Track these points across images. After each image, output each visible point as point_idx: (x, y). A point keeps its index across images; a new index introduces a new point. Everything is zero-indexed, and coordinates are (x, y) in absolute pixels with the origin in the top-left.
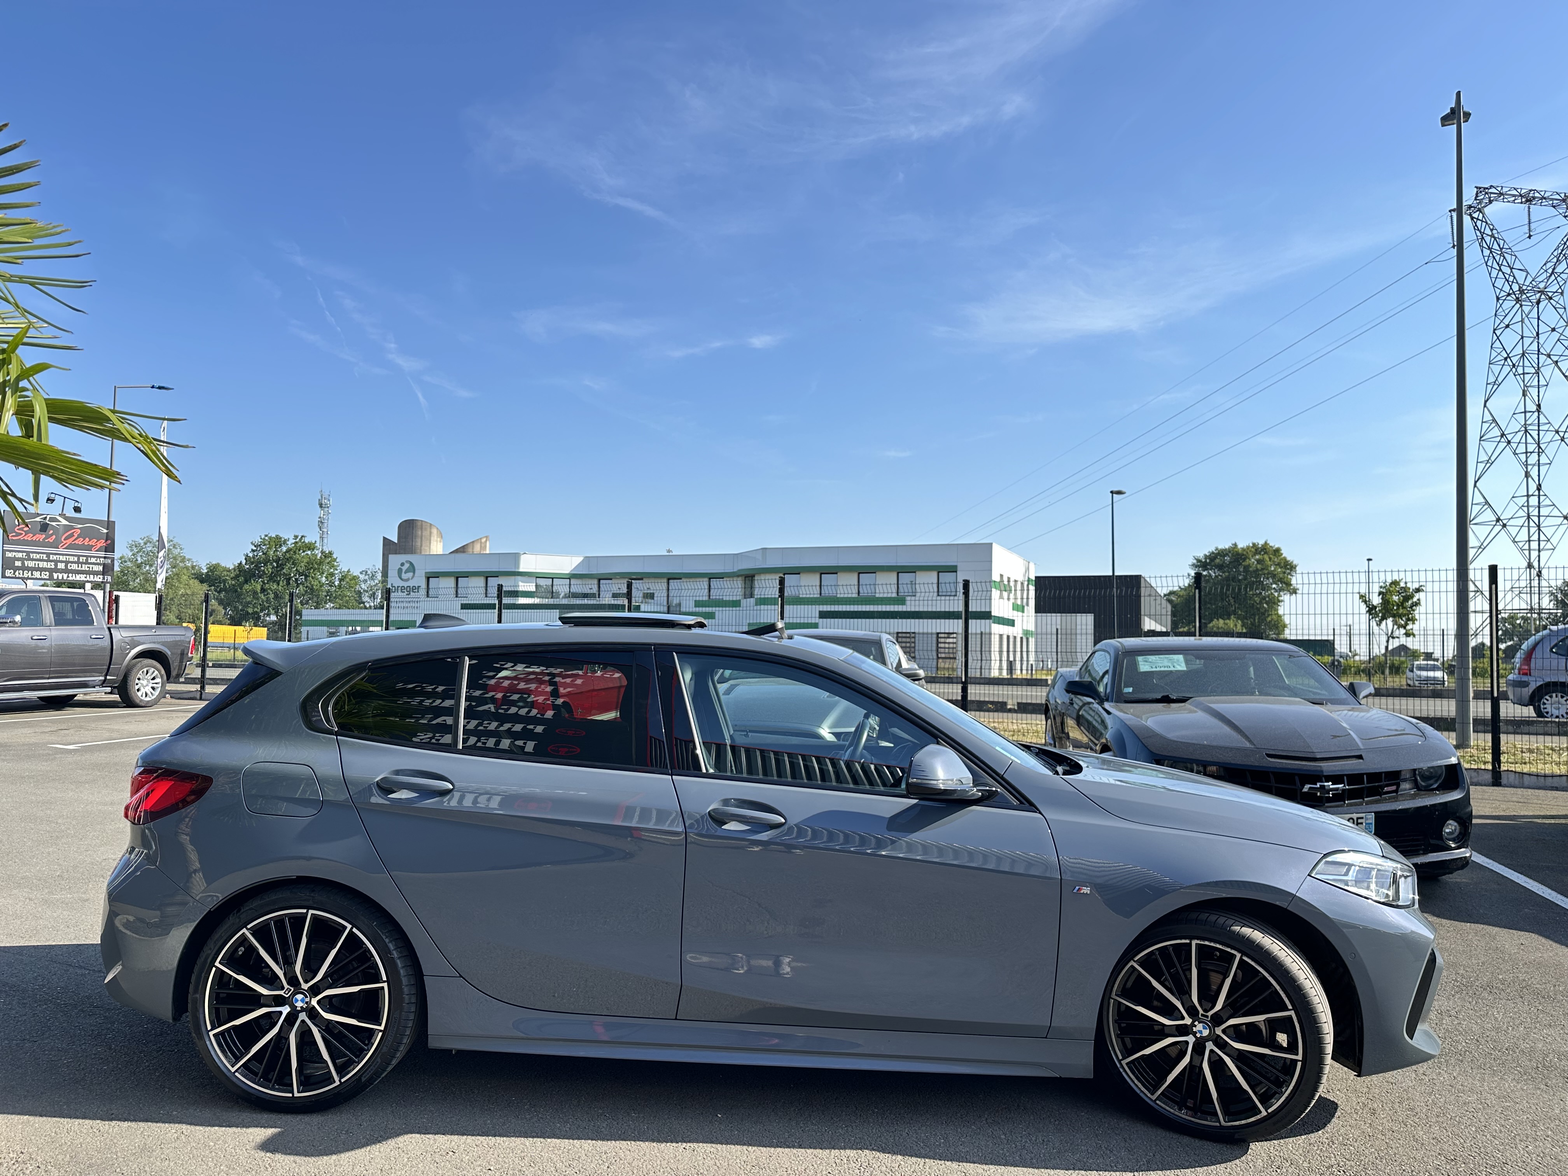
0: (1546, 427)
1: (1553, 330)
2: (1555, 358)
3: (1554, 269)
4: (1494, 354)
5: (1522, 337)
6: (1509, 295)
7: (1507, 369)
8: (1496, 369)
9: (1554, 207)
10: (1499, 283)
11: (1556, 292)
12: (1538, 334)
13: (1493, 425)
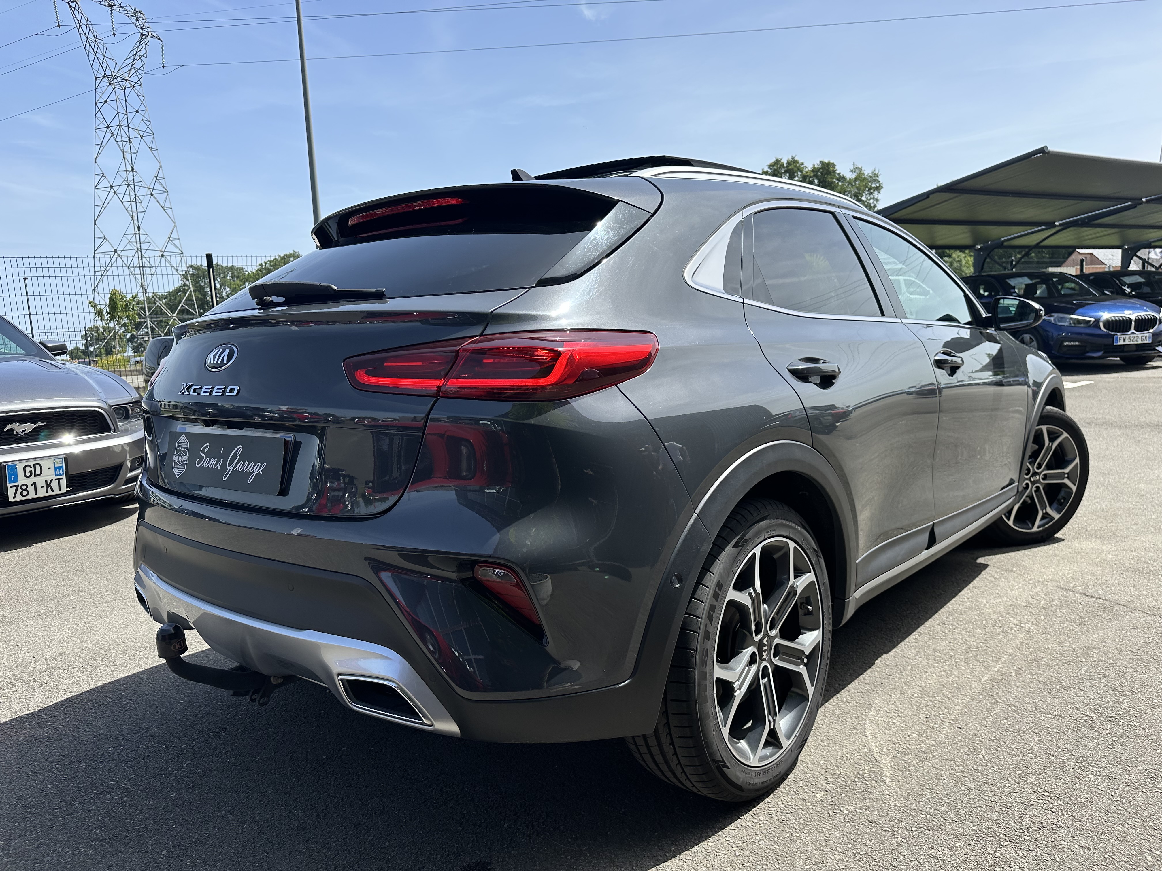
0: (140, 184)
1: (137, 111)
2: (141, 133)
3: (132, 65)
4: (98, 122)
5: (118, 113)
6: (104, 77)
7: (109, 135)
8: (101, 134)
9: (128, 16)
10: (96, 65)
11: (136, 83)
12: (126, 111)
13: (103, 178)
